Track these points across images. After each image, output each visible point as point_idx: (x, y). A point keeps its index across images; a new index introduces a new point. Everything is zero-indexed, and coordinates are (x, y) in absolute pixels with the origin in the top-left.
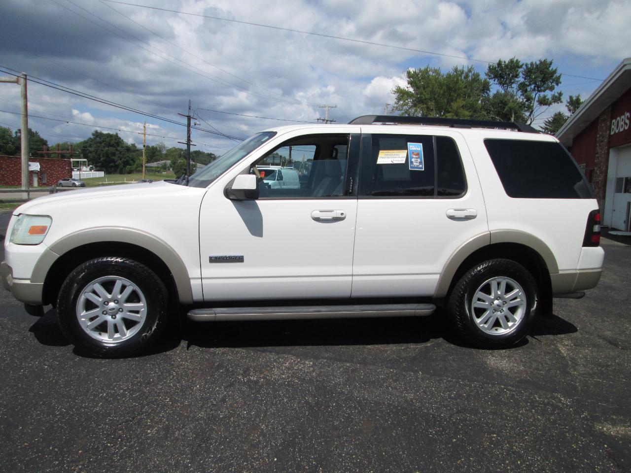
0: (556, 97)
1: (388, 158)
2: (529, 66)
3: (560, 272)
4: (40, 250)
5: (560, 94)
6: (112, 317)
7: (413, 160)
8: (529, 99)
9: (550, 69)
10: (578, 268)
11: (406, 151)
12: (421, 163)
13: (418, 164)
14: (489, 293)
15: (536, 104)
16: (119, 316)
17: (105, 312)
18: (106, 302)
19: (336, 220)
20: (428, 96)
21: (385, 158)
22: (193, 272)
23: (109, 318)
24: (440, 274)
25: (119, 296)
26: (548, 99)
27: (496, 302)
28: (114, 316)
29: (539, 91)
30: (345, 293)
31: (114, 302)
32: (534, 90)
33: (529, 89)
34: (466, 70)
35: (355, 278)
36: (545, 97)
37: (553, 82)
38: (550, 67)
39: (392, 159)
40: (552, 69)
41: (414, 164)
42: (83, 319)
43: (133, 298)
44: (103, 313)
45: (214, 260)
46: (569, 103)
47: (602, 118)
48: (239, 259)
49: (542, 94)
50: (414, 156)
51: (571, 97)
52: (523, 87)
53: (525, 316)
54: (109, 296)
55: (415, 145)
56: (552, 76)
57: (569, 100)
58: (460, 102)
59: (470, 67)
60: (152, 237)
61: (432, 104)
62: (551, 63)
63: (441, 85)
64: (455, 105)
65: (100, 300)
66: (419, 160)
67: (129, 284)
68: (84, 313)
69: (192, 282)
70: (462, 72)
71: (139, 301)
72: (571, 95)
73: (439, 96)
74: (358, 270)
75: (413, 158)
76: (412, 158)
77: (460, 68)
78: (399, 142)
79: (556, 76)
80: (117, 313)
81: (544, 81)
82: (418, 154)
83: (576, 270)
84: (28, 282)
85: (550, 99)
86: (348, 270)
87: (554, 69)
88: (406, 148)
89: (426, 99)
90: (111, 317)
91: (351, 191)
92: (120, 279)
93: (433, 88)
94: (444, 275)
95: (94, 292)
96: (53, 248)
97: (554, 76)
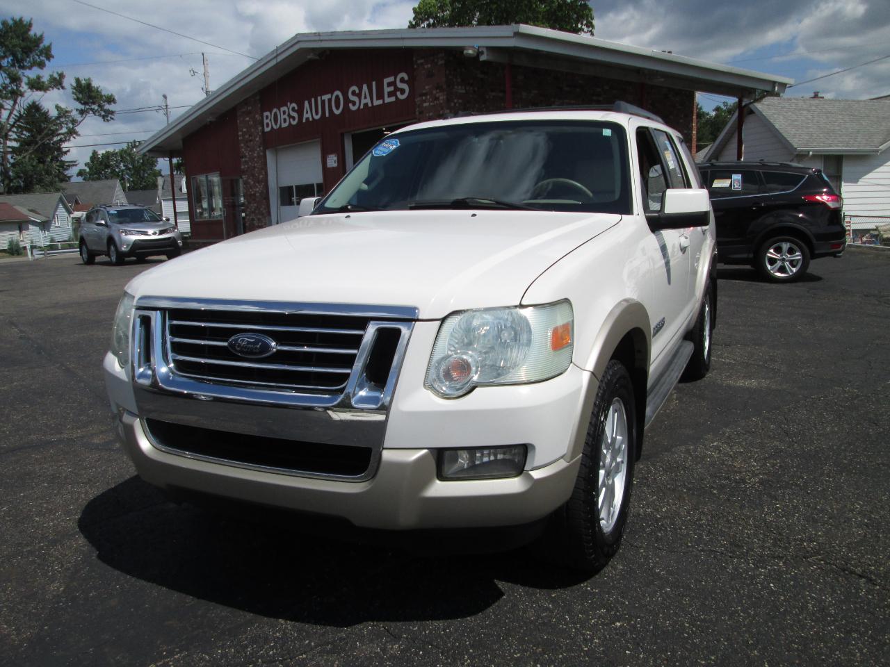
0: (55, 79)
5: (62, 76)
8: (15, 79)
9: (32, 33)
15: (24, 87)
26: (43, 82)
29: (23, 67)
32: (13, 65)
36: (39, 78)
37: (41, 55)
38: (29, 30)
40: (35, 35)
46: (75, 88)
47: (244, 110)
49: (31, 73)
51: (78, 81)
56: (38, 46)
57: (74, 84)
62: (30, 25)
72: (77, 77)
79: (44, 46)
81: (27, 51)
85: (47, 82)
87: (38, 34)
97: (42, 46)
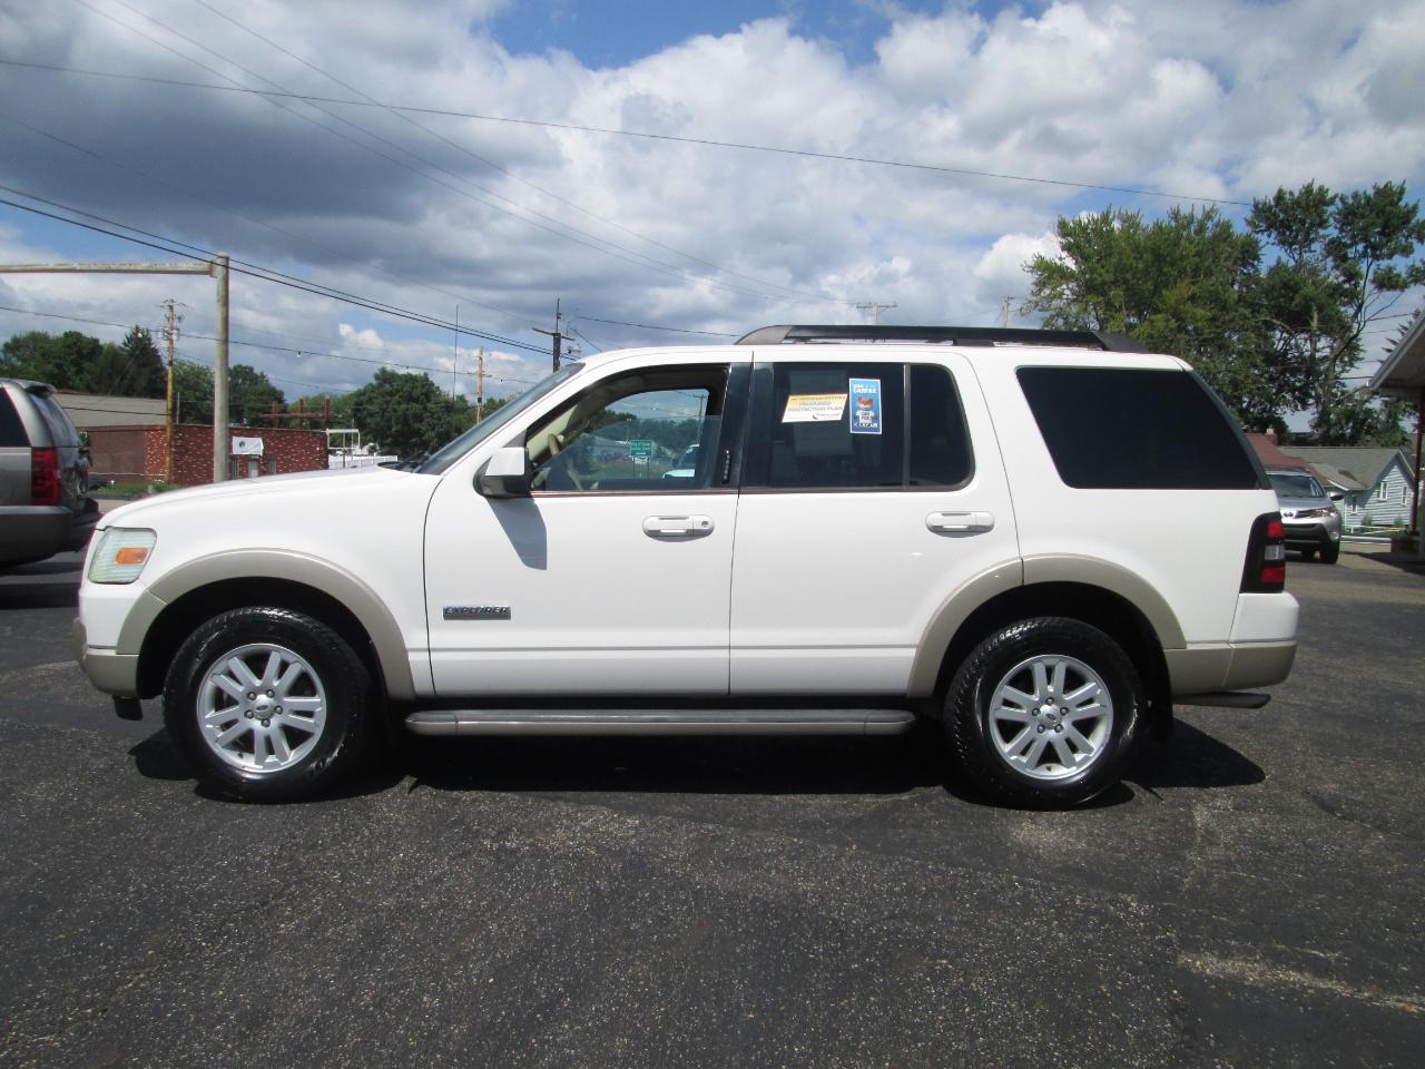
0: (1418, 270)
1: (806, 410)
2: (1350, 201)
3: (1190, 647)
4: (134, 592)
6: (262, 724)
7: (859, 413)
8: (1352, 276)
9: (1402, 204)
10: (1233, 638)
11: (846, 396)
12: (875, 419)
13: (869, 421)
14: (1030, 689)
15: (1368, 287)
16: (275, 722)
17: (249, 713)
18: (252, 693)
19: (693, 534)
20: (1109, 277)
21: (800, 410)
22: (413, 638)
23: (256, 724)
24: (917, 647)
25: (276, 683)
26: (1399, 276)
27: (1045, 709)
28: (265, 721)
29: (1377, 258)
30: (716, 683)
31: (266, 693)
32: (1364, 255)
33: (1351, 253)
34: (1199, 215)
35: (736, 654)
36: (1390, 269)
37: (1410, 236)
38: (1400, 199)
39: (815, 413)
40: (1406, 205)
41: (861, 421)
42: (208, 726)
43: (302, 686)
44: (246, 715)
45: (453, 614)
48: (503, 614)
49: (1384, 264)
50: (862, 406)
52: (1336, 249)
53: (1110, 740)
54: (258, 683)
55: (864, 383)
56: (1407, 221)
58: (1183, 289)
59: (1207, 209)
60: (336, 569)
61: (1117, 294)
62: (1402, 191)
63: (1138, 250)
64: (1171, 296)
65: (241, 689)
66: (872, 414)
67: (295, 659)
68: (211, 714)
69: (412, 657)
70: (1191, 219)
71: (313, 693)
73: (1134, 276)
74: (740, 636)
75: (860, 409)
76: (855, 410)
77: (1185, 211)
78: (831, 377)
79: (1418, 222)
80: (272, 715)
81: (1388, 232)
82: (870, 401)
83: (1228, 642)
84: (112, 653)
85: (1404, 276)
86: (719, 636)
87: (1411, 205)
88: (844, 389)
89: (1104, 283)
90: (259, 722)
91: (725, 477)
92: (278, 650)
93: (1121, 259)
94: (925, 649)
95: (231, 675)
96: (156, 589)
97: (1413, 221)
